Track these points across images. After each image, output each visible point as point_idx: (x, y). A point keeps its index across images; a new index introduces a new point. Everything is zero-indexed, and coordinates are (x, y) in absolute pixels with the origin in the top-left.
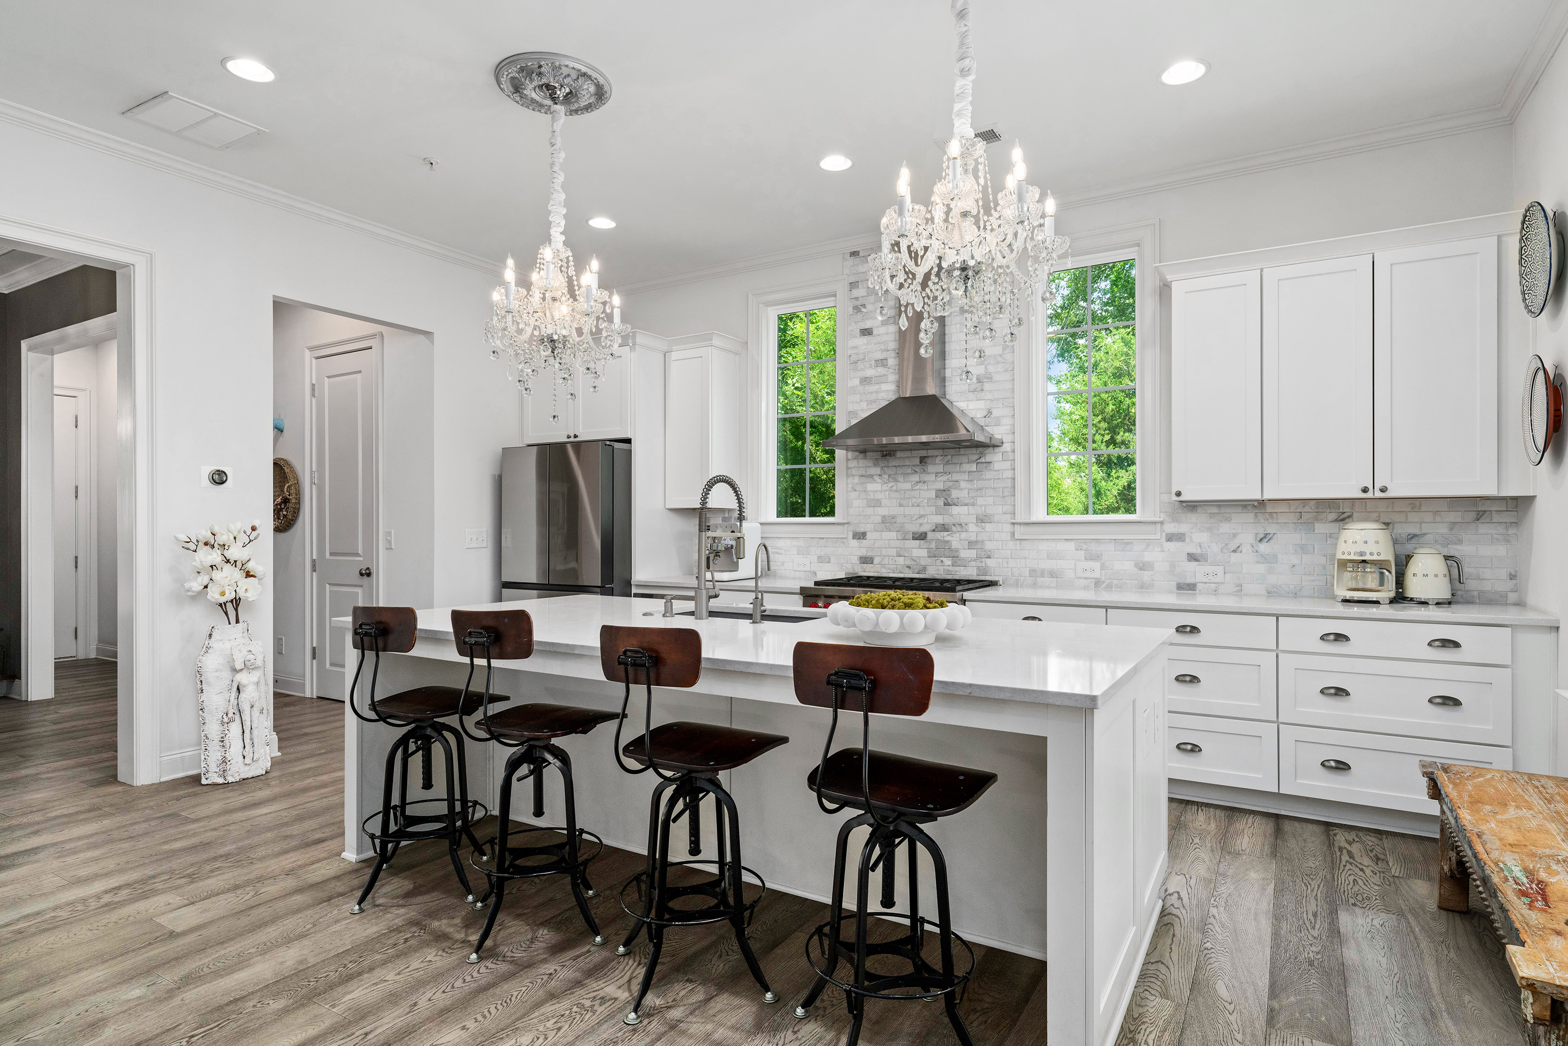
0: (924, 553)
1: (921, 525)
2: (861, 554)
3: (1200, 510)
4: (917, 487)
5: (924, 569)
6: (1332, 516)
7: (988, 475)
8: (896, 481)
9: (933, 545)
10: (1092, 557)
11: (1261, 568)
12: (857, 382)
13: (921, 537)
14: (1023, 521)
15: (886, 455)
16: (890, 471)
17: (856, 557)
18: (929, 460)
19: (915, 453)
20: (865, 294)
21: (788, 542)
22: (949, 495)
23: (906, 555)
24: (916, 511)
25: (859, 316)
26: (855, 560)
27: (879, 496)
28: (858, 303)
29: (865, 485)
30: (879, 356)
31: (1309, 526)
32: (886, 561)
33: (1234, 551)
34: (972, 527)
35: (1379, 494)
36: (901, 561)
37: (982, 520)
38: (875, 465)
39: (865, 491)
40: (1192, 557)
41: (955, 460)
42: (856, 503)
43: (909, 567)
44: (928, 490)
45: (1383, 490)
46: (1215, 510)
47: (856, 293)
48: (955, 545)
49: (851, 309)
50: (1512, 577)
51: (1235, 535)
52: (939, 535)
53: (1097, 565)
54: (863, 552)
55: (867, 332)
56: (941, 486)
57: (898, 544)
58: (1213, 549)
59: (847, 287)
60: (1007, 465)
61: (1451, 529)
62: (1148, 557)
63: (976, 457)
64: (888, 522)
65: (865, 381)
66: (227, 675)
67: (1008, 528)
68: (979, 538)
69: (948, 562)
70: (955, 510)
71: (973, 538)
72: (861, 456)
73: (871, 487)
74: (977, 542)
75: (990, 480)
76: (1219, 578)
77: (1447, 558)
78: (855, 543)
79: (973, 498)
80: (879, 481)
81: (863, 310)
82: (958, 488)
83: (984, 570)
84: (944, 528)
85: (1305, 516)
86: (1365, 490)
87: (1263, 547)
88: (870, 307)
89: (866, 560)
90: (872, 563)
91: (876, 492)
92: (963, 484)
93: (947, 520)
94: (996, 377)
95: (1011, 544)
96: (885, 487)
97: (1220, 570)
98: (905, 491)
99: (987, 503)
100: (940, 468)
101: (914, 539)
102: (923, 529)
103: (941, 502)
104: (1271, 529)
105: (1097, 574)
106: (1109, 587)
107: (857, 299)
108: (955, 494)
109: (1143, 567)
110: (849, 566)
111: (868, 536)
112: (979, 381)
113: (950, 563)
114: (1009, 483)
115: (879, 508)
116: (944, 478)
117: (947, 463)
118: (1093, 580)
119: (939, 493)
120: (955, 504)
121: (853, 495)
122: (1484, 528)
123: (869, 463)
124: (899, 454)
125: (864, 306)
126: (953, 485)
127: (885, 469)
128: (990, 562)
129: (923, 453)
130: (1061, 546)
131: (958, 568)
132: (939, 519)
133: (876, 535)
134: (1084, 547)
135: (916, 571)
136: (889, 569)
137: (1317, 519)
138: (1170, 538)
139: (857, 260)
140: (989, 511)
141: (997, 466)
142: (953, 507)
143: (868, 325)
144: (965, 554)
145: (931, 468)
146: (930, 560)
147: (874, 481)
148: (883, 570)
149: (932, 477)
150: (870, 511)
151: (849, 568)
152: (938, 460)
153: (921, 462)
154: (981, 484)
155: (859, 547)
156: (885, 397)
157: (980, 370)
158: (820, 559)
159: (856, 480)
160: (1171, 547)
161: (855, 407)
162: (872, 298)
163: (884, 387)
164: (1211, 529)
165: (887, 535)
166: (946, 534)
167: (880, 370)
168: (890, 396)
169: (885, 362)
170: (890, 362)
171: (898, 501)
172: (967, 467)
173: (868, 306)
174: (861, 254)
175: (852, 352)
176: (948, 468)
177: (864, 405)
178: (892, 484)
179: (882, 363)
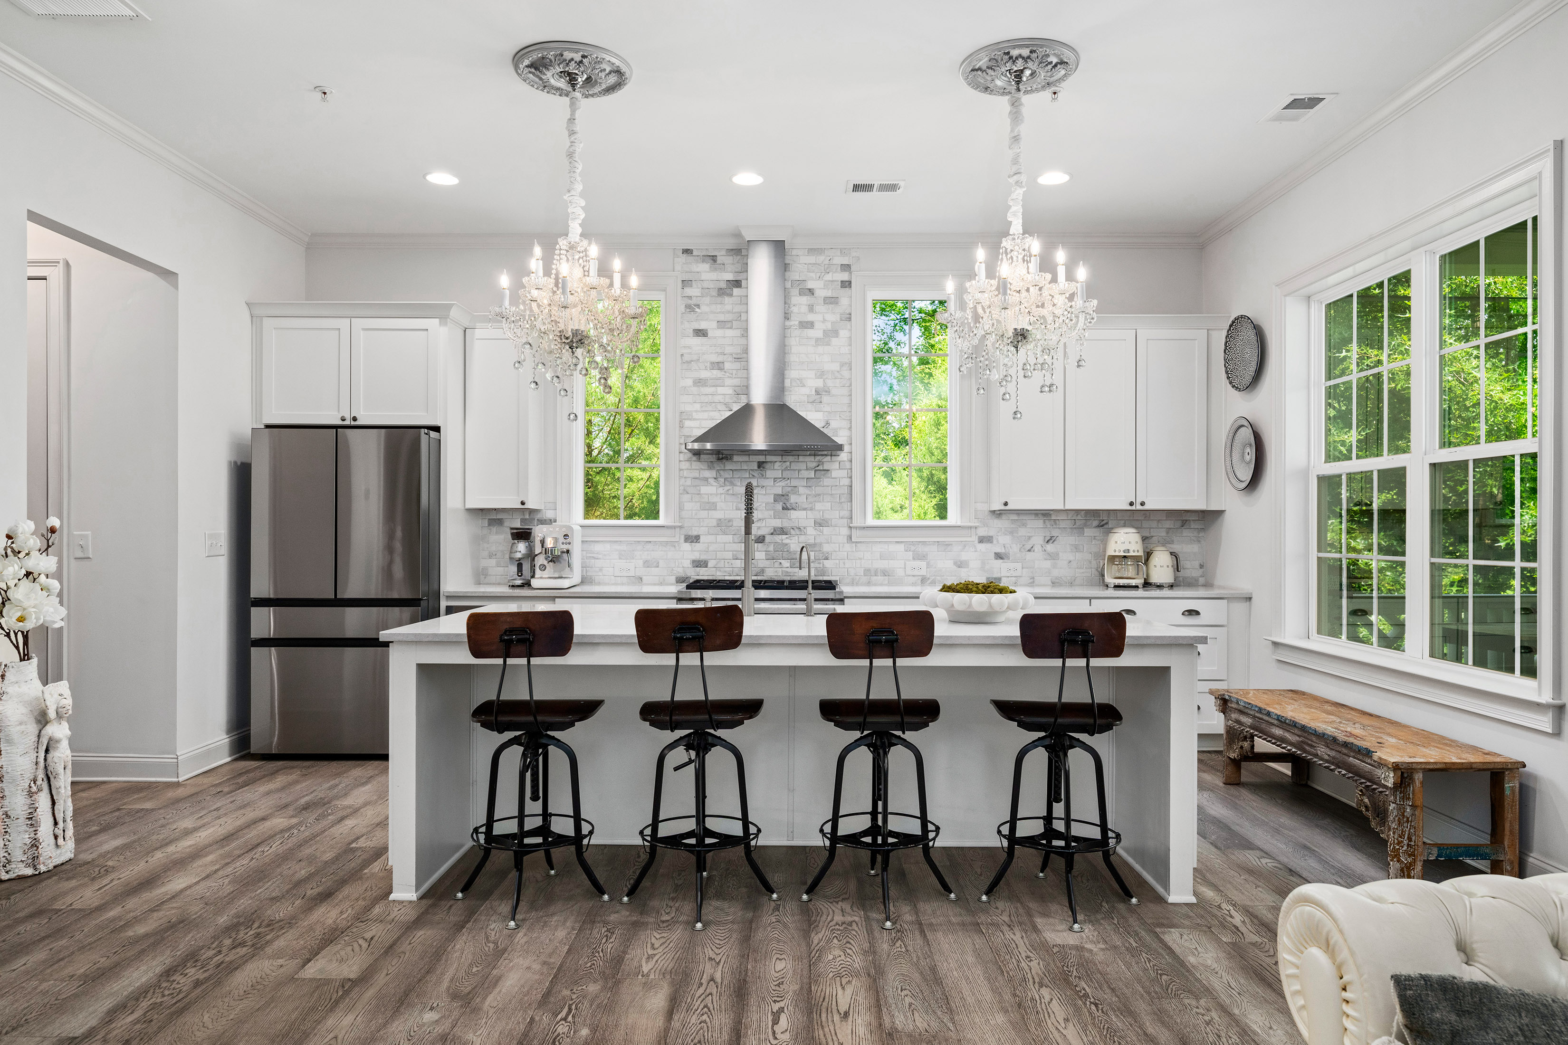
0: (762, 555)
1: (759, 528)
2: (694, 558)
3: (1004, 517)
5: (762, 571)
6: (1096, 523)
7: (827, 481)
8: (732, 484)
9: (771, 548)
10: (919, 557)
11: (1048, 564)
12: (690, 382)
13: (760, 540)
14: (859, 525)
15: (722, 459)
16: (727, 475)
17: (689, 561)
18: (767, 466)
19: (753, 458)
20: (699, 294)
21: (608, 546)
22: (788, 500)
25: (692, 316)
26: (687, 563)
27: (715, 499)
28: (690, 302)
29: (698, 488)
30: (715, 358)
31: (1080, 530)
32: (721, 564)
33: (1029, 551)
34: (811, 531)
35: (1139, 507)
36: (738, 563)
37: (820, 524)
38: (710, 468)
39: (698, 494)
40: (999, 556)
41: (794, 466)
42: (688, 506)
45: (1143, 504)
46: (1015, 517)
47: (689, 291)
48: (793, 547)
49: (682, 308)
50: (1201, 566)
51: (1029, 538)
52: (778, 538)
53: (923, 564)
54: (696, 556)
55: (701, 333)
56: (779, 491)
58: (1014, 549)
59: (680, 284)
60: (844, 473)
61: (1167, 533)
62: (964, 556)
63: (815, 464)
64: (723, 526)
65: (699, 382)
66: (32, 728)
67: (845, 531)
68: (818, 541)
69: (786, 564)
70: (794, 514)
71: (812, 541)
72: (694, 458)
73: (704, 490)
74: (815, 545)
75: (828, 486)
76: (1018, 573)
77: (1171, 553)
78: (687, 546)
79: (811, 503)
80: (714, 483)
81: (697, 310)
82: (797, 493)
83: (823, 572)
84: (782, 531)
85: (1078, 523)
86: (1131, 504)
87: (1050, 547)
88: (704, 308)
89: (699, 564)
90: (706, 567)
91: (711, 494)
92: (802, 490)
93: (786, 524)
94: (834, 391)
95: (848, 547)
96: (721, 490)
97: (1018, 566)
99: (823, 507)
100: (779, 474)
102: (761, 533)
103: (779, 506)
104: (1055, 533)
105: (923, 572)
107: (690, 298)
108: (793, 499)
109: (961, 564)
110: (680, 570)
111: (702, 539)
112: (817, 392)
113: (788, 565)
114: (846, 490)
115: (713, 512)
116: (783, 483)
117: (786, 469)
118: (920, 577)
119: (777, 498)
120: (793, 509)
121: (686, 497)
122: (1186, 533)
123: (704, 466)
124: (736, 458)
125: (698, 306)
126: (792, 490)
127: (721, 472)
128: (828, 564)
129: (762, 458)
130: (893, 548)
131: (795, 570)
132: (777, 523)
133: (711, 538)
134: (913, 548)
136: (723, 572)
137: (1085, 525)
138: (982, 540)
139: (690, 258)
140: (827, 516)
141: (834, 474)
142: (792, 511)
143: (703, 325)
145: (769, 473)
146: (768, 563)
147: (708, 484)
148: (718, 573)
149: (770, 482)
150: (704, 514)
151: (680, 572)
152: (777, 465)
153: (759, 467)
154: (819, 490)
155: (692, 551)
156: (722, 401)
157: (819, 383)
158: (647, 564)
159: (689, 482)
160: (982, 547)
161: (688, 408)
162: (707, 300)
163: (720, 390)
164: (1012, 532)
165: (722, 538)
166: (784, 537)
167: (716, 373)
168: (728, 400)
169: (721, 365)
170: (727, 366)
171: (735, 504)
172: (805, 474)
173: (702, 307)
174: (695, 253)
175: (684, 351)
176: (787, 474)
177: (697, 406)
178: (728, 488)
179: (718, 366)
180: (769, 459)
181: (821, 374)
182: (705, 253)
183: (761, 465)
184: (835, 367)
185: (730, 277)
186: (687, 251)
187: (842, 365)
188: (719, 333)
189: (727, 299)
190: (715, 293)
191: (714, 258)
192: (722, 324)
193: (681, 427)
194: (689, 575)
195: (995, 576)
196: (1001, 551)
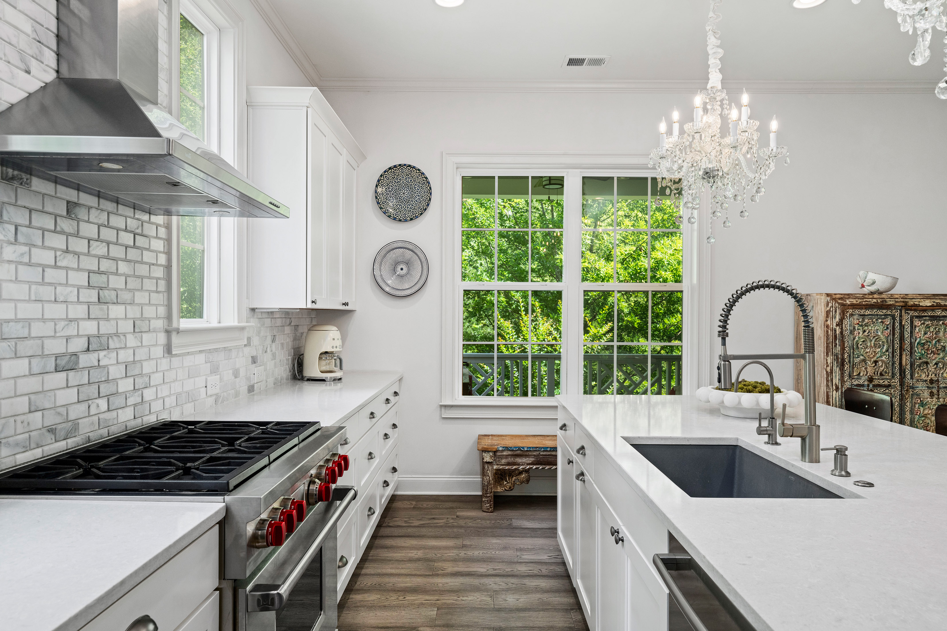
0: (72, 395)
1: (68, 339)
4: (64, 263)
5: (75, 427)
6: (289, 321)
8: (30, 241)
9: (85, 378)
13: (70, 363)
15: (13, 178)
16: (21, 218)
18: (82, 213)
19: (61, 191)
22: (107, 284)
23: (47, 406)
24: (58, 311)
33: (266, 352)
34: (131, 341)
37: (139, 327)
40: (254, 361)
43: (52, 430)
44: (77, 269)
45: (347, 305)
48: (116, 372)
51: (265, 337)
52: (93, 357)
53: (217, 378)
56: (93, 265)
58: (260, 351)
62: (238, 364)
63: (134, 223)
67: (162, 338)
68: (137, 358)
69: (103, 405)
70: (111, 310)
71: (131, 358)
74: (134, 364)
75: (146, 264)
76: (262, 377)
79: (130, 292)
82: (116, 273)
84: (99, 343)
87: (273, 347)
92: (122, 267)
93: (106, 328)
95: (164, 364)
97: (263, 369)
98: (44, 267)
99: (144, 300)
100: (93, 231)
101: (59, 368)
102: (72, 349)
103: (95, 296)
104: (275, 332)
105: (217, 389)
106: (223, 402)
108: (112, 282)
109: (236, 374)
113: (106, 406)
116: (99, 252)
117: (103, 225)
119: (94, 278)
120: (110, 301)
124: (35, 183)
128: (149, 394)
129: (71, 194)
130: (197, 360)
131: (114, 413)
132: (90, 328)
135: (63, 434)
136: (17, 444)
138: (246, 343)
140: (147, 314)
142: (111, 306)
144: (124, 386)
145: (82, 228)
146: (80, 410)
149: (81, 245)
152: (93, 215)
153: (69, 212)
156: (14, 41)
160: (246, 351)
164: (259, 333)
166: (101, 353)
176: (103, 234)
178: (23, 248)
180: (86, 199)
183: (72, 209)
195: (252, 383)
196: (254, 354)
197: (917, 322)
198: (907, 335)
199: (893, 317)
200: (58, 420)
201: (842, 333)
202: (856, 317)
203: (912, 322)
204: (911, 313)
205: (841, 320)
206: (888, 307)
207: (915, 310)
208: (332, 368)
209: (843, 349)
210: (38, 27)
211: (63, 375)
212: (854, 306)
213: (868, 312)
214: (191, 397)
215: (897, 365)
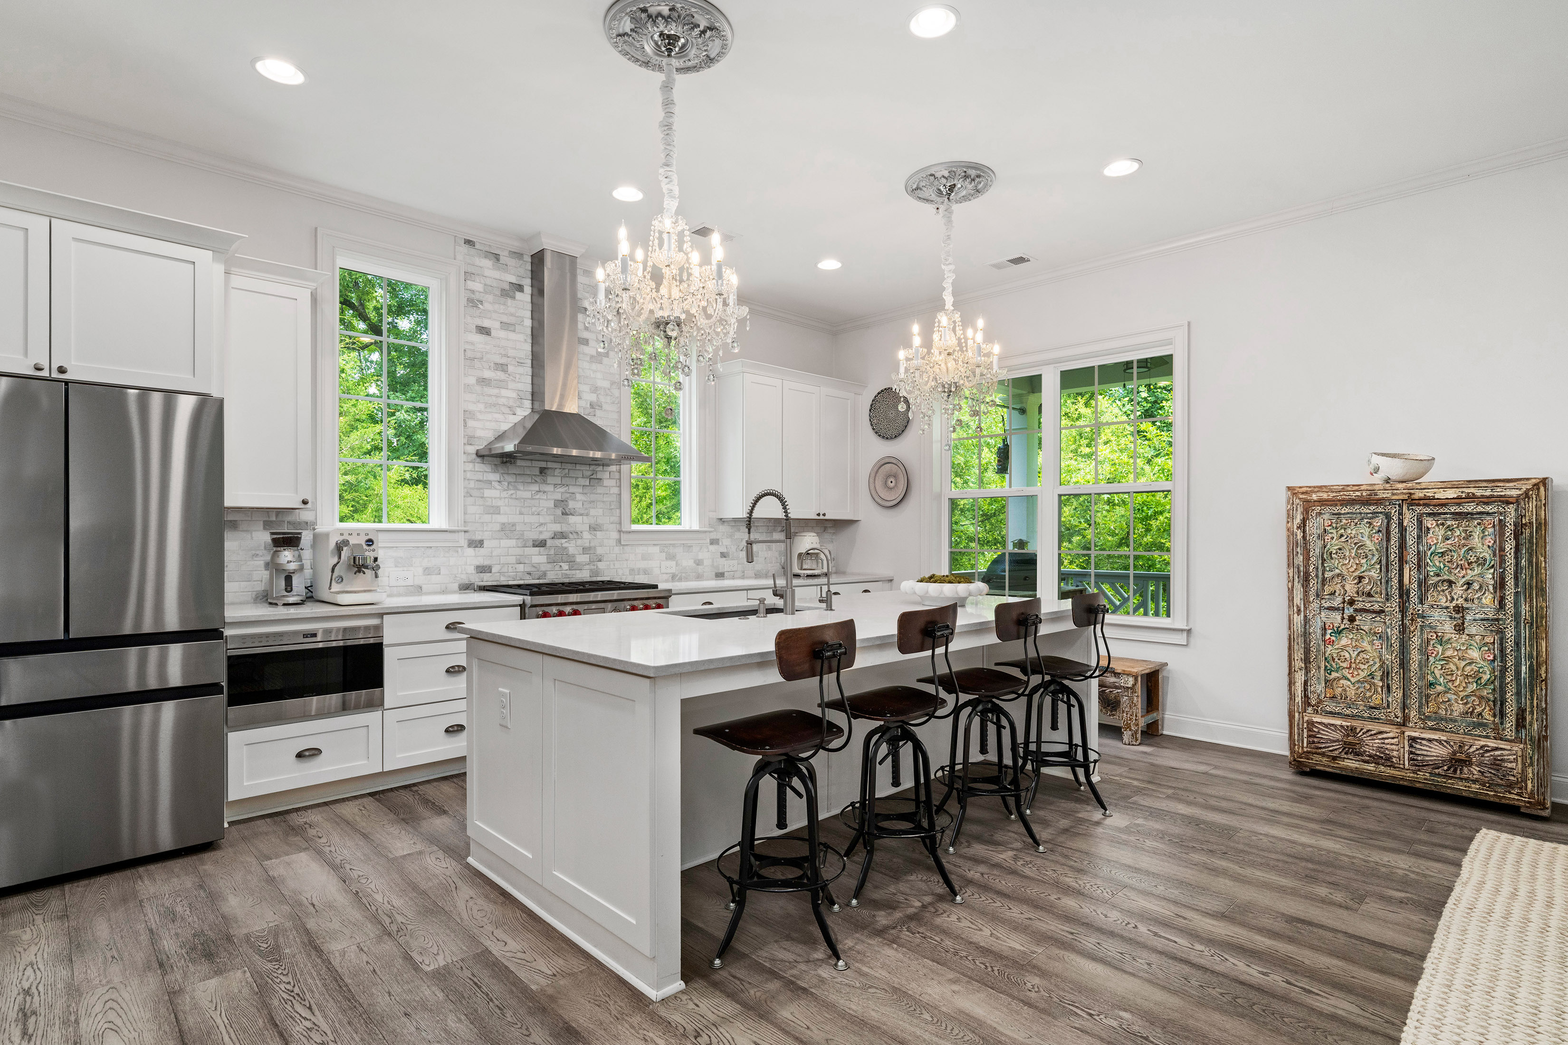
0: (543, 559)
1: (541, 532)
2: (478, 564)
3: (726, 524)
4: (538, 497)
5: (545, 574)
7: (600, 490)
8: (516, 489)
9: (552, 552)
10: (671, 557)
12: (472, 380)
13: (542, 544)
14: (625, 529)
15: (506, 462)
16: (511, 479)
17: (473, 567)
18: (549, 472)
19: (540, 464)
20: (482, 290)
22: (567, 506)
23: (526, 562)
24: (534, 519)
25: (475, 311)
26: (471, 570)
27: (500, 503)
28: (473, 296)
29: (482, 491)
30: (498, 359)
32: (505, 569)
34: (586, 535)
35: (822, 517)
36: (521, 568)
37: (593, 528)
38: (494, 471)
39: (482, 497)
40: (723, 555)
41: (572, 474)
42: (471, 509)
43: (530, 574)
44: (547, 499)
45: (824, 515)
46: (731, 525)
47: (471, 285)
48: (572, 550)
49: (464, 301)
52: (558, 542)
53: (673, 563)
54: (480, 561)
55: (484, 331)
56: (559, 497)
57: (519, 551)
58: (731, 549)
59: (462, 275)
60: (612, 483)
62: (700, 556)
63: (589, 473)
64: (507, 530)
65: (483, 382)
67: (615, 535)
68: (592, 544)
69: (565, 566)
70: (572, 519)
71: (587, 545)
72: (478, 460)
73: (488, 493)
74: (590, 548)
75: (600, 494)
76: (734, 568)
78: (470, 551)
79: (586, 509)
80: (498, 487)
81: (480, 306)
82: (574, 499)
83: (596, 572)
84: (562, 535)
86: (819, 515)
88: (487, 306)
89: (483, 569)
91: (495, 498)
92: (579, 497)
93: (565, 528)
94: (605, 406)
95: (617, 550)
96: (504, 494)
97: (735, 562)
98: (525, 499)
99: (597, 513)
100: (558, 480)
101: (534, 546)
102: (542, 537)
103: (559, 512)
105: (673, 570)
106: (680, 580)
107: (473, 292)
108: (571, 504)
109: (699, 563)
110: (464, 577)
111: (486, 544)
112: (592, 406)
113: (567, 567)
114: (616, 498)
115: (497, 516)
116: (562, 490)
117: (565, 476)
118: (670, 574)
119: (558, 503)
120: (571, 514)
121: (470, 500)
123: (487, 468)
125: (481, 302)
126: (570, 496)
127: (505, 476)
128: (601, 565)
129: (543, 464)
130: (651, 550)
131: (574, 572)
132: (557, 528)
133: (495, 543)
134: (666, 550)
135: (537, 577)
138: (712, 542)
139: (472, 251)
140: (600, 521)
141: (606, 483)
142: (570, 517)
143: (486, 323)
144: (582, 559)
145: (550, 479)
146: (549, 566)
147: (492, 487)
148: (502, 578)
149: (550, 488)
150: (487, 518)
151: (465, 579)
152: (557, 472)
153: (541, 473)
154: (593, 497)
155: (476, 556)
156: (506, 403)
157: (593, 397)
158: (427, 571)
159: (472, 484)
160: (713, 548)
161: (471, 407)
162: (490, 298)
163: (504, 392)
164: (731, 536)
165: (506, 543)
166: (564, 541)
167: (500, 375)
168: (511, 403)
169: (505, 367)
170: (511, 368)
171: (518, 509)
172: (582, 481)
173: (485, 304)
174: (477, 246)
175: (468, 347)
176: (565, 481)
177: (481, 407)
178: (512, 492)
179: (502, 367)
180: (550, 465)
181: (595, 390)
182: (487, 249)
183: (542, 471)
184: (606, 384)
185: (513, 280)
186: (469, 242)
187: (613, 383)
188: (503, 334)
189: (509, 301)
190: (498, 293)
191: (497, 257)
192: (505, 326)
193: (465, 426)
194: (473, 581)
195: (720, 571)
196: (725, 550)
197: (1429, 522)
198: (1410, 541)
199: (1388, 517)
200: (533, 569)
201: (1304, 537)
202: (1326, 517)
203: (1420, 522)
204: (1418, 509)
205: (1304, 521)
206: (1379, 502)
207: (1425, 505)
208: (814, 566)
209: (1307, 558)
210: (520, 393)
211: (537, 549)
212: (1322, 502)
213: (1344, 510)
214: (646, 572)
215: (1395, 582)
